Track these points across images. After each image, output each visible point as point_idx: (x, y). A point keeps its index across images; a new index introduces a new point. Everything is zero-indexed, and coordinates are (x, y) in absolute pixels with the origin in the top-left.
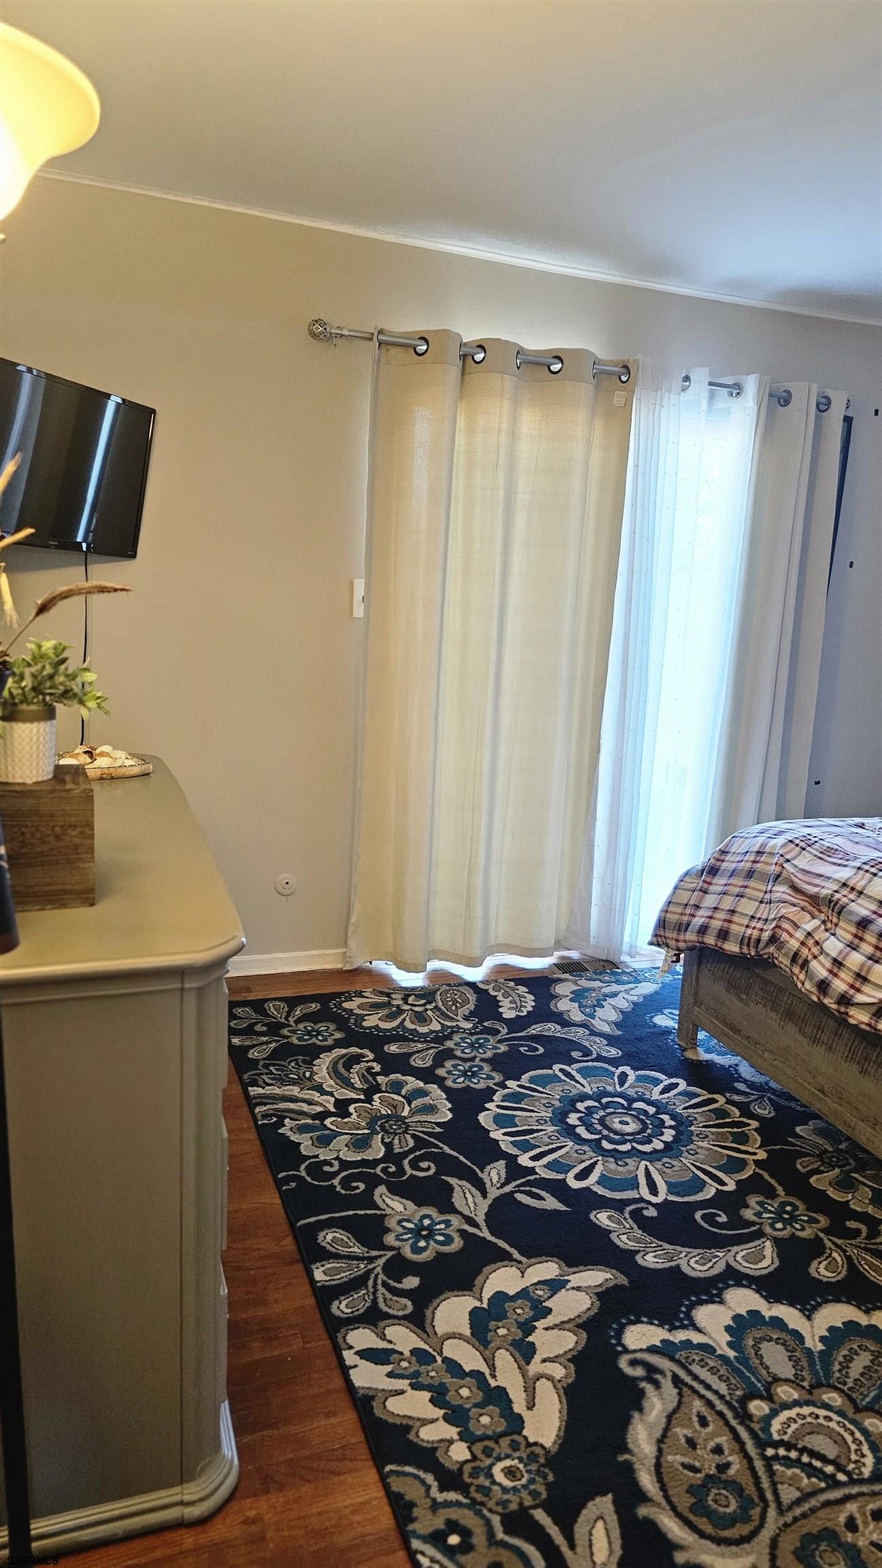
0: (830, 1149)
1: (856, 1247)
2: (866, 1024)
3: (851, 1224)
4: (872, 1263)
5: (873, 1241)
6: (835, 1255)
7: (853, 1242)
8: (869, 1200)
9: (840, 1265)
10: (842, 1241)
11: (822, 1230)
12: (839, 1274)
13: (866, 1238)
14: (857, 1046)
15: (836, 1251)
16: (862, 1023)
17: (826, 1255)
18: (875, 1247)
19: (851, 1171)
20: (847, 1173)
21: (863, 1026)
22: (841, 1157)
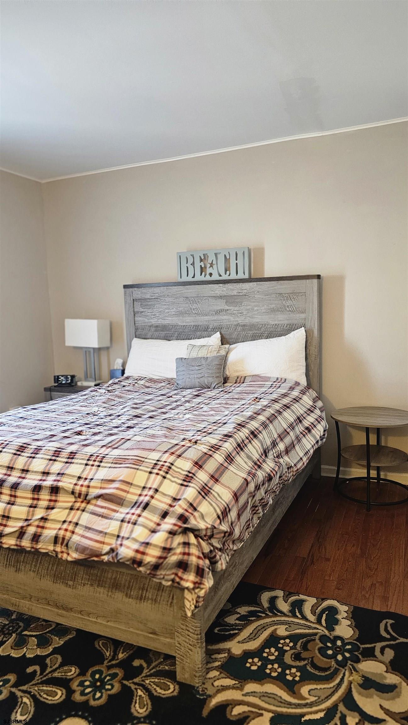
0: (7, 623)
1: (35, 685)
2: (14, 545)
3: (30, 670)
4: (48, 690)
5: (45, 674)
6: (25, 700)
7: (33, 682)
8: (37, 645)
9: (29, 706)
10: (26, 686)
11: (12, 686)
12: (30, 713)
13: (41, 674)
14: (10, 557)
15: (25, 696)
16: (12, 545)
17: (19, 704)
18: (47, 677)
19: (22, 631)
20: (20, 634)
21: (12, 547)
22: (14, 625)
